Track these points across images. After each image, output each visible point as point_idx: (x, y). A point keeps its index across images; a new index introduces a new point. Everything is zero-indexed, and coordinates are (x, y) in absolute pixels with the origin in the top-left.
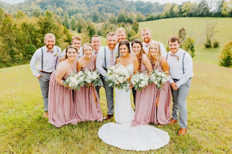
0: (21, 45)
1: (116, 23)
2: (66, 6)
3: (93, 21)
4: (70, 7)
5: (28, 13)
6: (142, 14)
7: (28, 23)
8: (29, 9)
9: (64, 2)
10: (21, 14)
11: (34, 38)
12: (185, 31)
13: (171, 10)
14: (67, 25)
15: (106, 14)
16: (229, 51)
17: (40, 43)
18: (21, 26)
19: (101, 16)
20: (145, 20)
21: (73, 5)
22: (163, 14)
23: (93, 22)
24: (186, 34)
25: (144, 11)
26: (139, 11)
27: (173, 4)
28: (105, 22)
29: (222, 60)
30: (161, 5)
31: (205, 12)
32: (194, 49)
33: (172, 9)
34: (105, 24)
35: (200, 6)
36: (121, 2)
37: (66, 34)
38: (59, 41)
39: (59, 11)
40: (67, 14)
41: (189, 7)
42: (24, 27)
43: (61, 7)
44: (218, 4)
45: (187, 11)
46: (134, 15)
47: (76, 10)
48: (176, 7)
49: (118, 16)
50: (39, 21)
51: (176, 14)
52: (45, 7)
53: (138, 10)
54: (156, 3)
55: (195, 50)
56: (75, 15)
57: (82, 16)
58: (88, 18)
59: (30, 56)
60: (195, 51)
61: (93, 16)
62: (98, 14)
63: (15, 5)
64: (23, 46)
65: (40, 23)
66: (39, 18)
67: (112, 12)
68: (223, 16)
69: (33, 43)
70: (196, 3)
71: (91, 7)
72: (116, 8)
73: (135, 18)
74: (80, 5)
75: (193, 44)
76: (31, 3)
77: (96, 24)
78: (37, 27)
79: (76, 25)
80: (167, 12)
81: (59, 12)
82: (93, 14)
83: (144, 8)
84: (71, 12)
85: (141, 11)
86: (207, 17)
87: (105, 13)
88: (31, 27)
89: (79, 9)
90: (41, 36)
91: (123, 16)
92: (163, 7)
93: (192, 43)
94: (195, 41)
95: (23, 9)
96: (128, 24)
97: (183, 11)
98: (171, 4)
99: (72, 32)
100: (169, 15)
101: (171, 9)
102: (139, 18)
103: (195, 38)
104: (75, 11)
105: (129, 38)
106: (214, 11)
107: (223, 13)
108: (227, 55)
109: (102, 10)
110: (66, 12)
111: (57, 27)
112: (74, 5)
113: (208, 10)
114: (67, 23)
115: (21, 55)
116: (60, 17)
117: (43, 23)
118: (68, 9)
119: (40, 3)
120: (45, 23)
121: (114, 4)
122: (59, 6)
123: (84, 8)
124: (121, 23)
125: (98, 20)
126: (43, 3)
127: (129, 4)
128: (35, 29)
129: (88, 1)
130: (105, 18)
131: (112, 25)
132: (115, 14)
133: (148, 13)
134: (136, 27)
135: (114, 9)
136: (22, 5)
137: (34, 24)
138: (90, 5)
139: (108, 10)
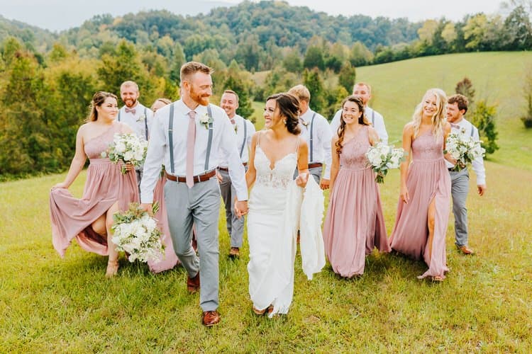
1: (300, 72)
2: (182, 33)
3: (246, 68)
4: (190, 35)
5: (90, 50)
6: (365, 47)
8: (93, 41)
9: (177, 23)
12: (470, 86)
13: (438, 35)
15: (276, 49)
19: (265, 54)
20: (372, 62)
21: (198, 30)
22: (417, 45)
23: (245, 70)
24: (475, 93)
26: (358, 39)
27: (441, 21)
28: (273, 69)
30: (412, 25)
31: (522, 39)
32: (495, 131)
33: (438, 33)
34: (275, 72)
35: (510, 24)
36: (315, 20)
39: (165, 45)
40: (182, 49)
41: (483, 27)
43: (169, 34)
45: (477, 38)
46: (346, 51)
47: (205, 41)
48: (450, 28)
49: (306, 54)
51: (449, 46)
53: (355, 39)
54: (400, 20)
55: (497, 134)
56: (203, 53)
57: (218, 55)
58: (232, 59)
60: (497, 136)
61: (246, 56)
62: (258, 49)
63: (62, 32)
67: (293, 45)
70: (500, 17)
71: (242, 34)
72: (301, 35)
73: (348, 57)
74: (214, 29)
75: (490, 118)
76: (100, 28)
77: (253, 73)
80: (426, 41)
81: (164, 47)
82: (245, 48)
83: (370, 32)
84: (193, 47)
85: (363, 41)
86: (528, 50)
87: (276, 46)
89: (213, 40)
91: (318, 53)
92: (417, 29)
93: (489, 115)
94: (496, 111)
95: (80, 42)
96: (330, 72)
98: (438, 20)
100: (433, 49)
101: (436, 34)
102: (359, 57)
103: (495, 104)
104: (203, 44)
105: (331, 107)
109: (267, 40)
110: (178, 48)
112: (201, 31)
113: (530, 33)
116: (165, 58)
117: (113, 73)
118: (185, 41)
119: (121, 26)
120: (117, 73)
121: (297, 24)
122: (165, 33)
123: (224, 35)
124: (310, 70)
125: (257, 64)
126: (126, 26)
127: (334, 25)
128: (91, 87)
129: (235, 20)
130: (275, 61)
131: (290, 76)
132: (301, 49)
133: (380, 45)
134: (348, 78)
135: (298, 37)
136: (79, 32)
138: (238, 28)
139: (283, 39)
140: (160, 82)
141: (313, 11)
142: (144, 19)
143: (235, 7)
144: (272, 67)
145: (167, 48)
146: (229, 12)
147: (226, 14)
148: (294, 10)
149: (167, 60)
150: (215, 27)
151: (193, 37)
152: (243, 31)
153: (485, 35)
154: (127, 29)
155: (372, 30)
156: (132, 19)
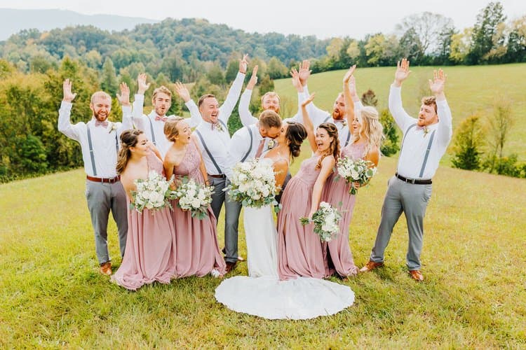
0: (6, 136)
1: (223, 84)
2: (108, 47)
3: (171, 80)
4: (116, 49)
5: (19, 63)
6: (280, 62)
7: (23, 87)
8: (20, 55)
9: (103, 38)
10: (5, 67)
11: (35, 120)
12: (374, 96)
13: (344, 52)
14: (111, 89)
15: (199, 63)
16: (470, 138)
17: (50, 131)
18: (7, 94)
19: (188, 67)
20: (286, 75)
21: (124, 45)
22: (326, 61)
23: (171, 82)
24: (378, 102)
25: (283, 56)
26: (273, 55)
27: (346, 40)
28: (198, 81)
29: (457, 156)
30: (320, 42)
31: (415, 56)
32: (396, 135)
33: (344, 50)
34: (200, 84)
35: (405, 43)
36: (233, 37)
39: (92, 58)
40: (112, 63)
41: (381, 46)
42: (12, 96)
43: (96, 49)
44: (441, 39)
45: (377, 55)
46: (263, 65)
47: (131, 55)
48: (354, 46)
49: (227, 67)
50: (47, 81)
51: (353, 62)
52: (60, 50)
53: (270, 54)
54: (310, 38)
55: (398, 137)
56: (129, 66)
57: (144, 68)
58: (159, 72)
59: (28, 163)
60: (398, 139)
61: (171, 69)
62: (181, 62)
64: (12, 139)
65: (49, 87)
66: (47, 74)
67: (214, 59)
68: (453, 63)
69: (36, 132)
70: (395, 37)
71: (166, 49)
72: (221, 50)
73: (266, 71)
74: (139, 44)
75: (392, 124)
76: (27, 42)
78: (42, 96)
80: (333, 57)
81: (91, 60)
82: (169, 62)
83: (283, 48)
84: (119, 60)
85: (278, 56)
86: (421, 65)
87: (198, 60)
88: (28, 95)
89: (139, 54)
90: (52, 116)
92: (325, 46)
93: (391, 121)
95: (8, 55)
97: (368, 55)
98: (343, 38)
100: (340, 64)
101: (342, 51)
102: (275, 70)
104: (129, 58)
106: (433, 53)
107: (452, 56)
108: (465, 146)
109: (190, 54)
110: (108, 61)
113: (421, 51)
114: (112, 84)
115: (6, 160)
117: (58, 86)
118: (113, 55)
119: (49, 41)
121: (217, 40)
122: (93, 47)
123: (150, 50)
125: (182, 77)
126: (54, 41)
127: (251, 42)
128: (38, 100)
129: (159, 35)
130: (198, 73)
131: (215, 88)
132: (221, 63)
133: (292, 60)
135: (218, 52)
136: (6, 47)
137: (38, 90)
138: (162, 43)
139: (204, 53)
141: (231, 29)
142: (71, 34)
143: (159, 24)
144: (196, 79)
145: (93, 62)
146: (153, 29)
147: (150, 30)
148: (213, 27)
150: (140, 42)
151: (119, 51)
152: (167, 46)
153: (384, 53)
154: (54, 44)
155: (285, 47)
156: (59, 34)
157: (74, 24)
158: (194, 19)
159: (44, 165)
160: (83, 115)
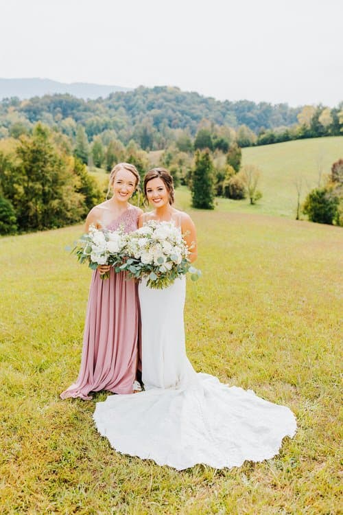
1: (191, 152)
2: (84, 115)
3: (142, 147)
4: (91, 116)
6: (250, 130)
8: (2, 122)
9: (79, 105)
11: (8, 183)
13: (316, 120)
14: (83, 155)
15: (169, 130)
19: (159, 135)
21: (98, 112)
22: (297, 129)
23: (141, 149)
26: (243, 122)
27: (318, 107)
28: (167, 148)
30: (292, 110)
33: (316, 117)
34: (169, 151)
36: (204, 104)
37: (79, 175)
38: (62, 190)
39: (68, 126)
40: (84, 129)
43: (71, 116)
46: (232, 132)
47: (104, 123)
48: (326, 114)
49: (196, 135)
50: (19, 146)
51: (325, 130)
52: (39, 117)
53: (240, 122)
54: (281, 106)
56: (102, 134)
57: (116, 136)
58: (130, 139)
61: (141, 137)
62: (152, 130)
65: (21, 152)
66: (20, 140)
67: (184, 127)
69: (7, 196)
71: (138, 117)
72: (192, 118)
73: (234, 139)
74: (112, 112)
76: (8, 110)
77: (148, 152)
78: (15, 160)
79: (103, 155)
80: (305, 125)
81: (67, 128)
82: (142, 132)
83: (254, 116)
84: (93, 128)
85: (248, 123)
87: (168, 128)
88: (1, 159)
89: (112, 121)
90: (24, 180)
91: (207, 134)
92: (297, 114)
96: (219, 152)
97: (340, 123)
98: (316, 106)
99: (95, 171)
100: (311, 132)
101: (313, 119)
102: (244, 138)
104: (102, 125)
105: (220, 183)
109: (161, 122)
110: (80, 129)
111: (60, 161)
112: (101, 113)
114: (85, 151)
116: (69, 138)
117: (29, 151)
118: (86, 122)
119: (28, 108)
120: (33, 151)
121: (188, 108)
122: (68, 114)
123: (122, 117)
124: (201, 151)
125: (152, 144)
126: (32, 108)
127: (221, 109)
128: (10, 164)
129: (131, 103)
130: (168, 141)
131: (183, 155)
132: (191, 131)
133: (263, 128)
134: (235, 158)
135: (188, 120)
137: (10, 155)
138: (134, 111)
139: (174, 121)
140: (70, 160)
141: (203, 96)
142: (49, 102)
143: (130, 92)
144: (166, 146)
145: (70, 129)
146: (126, 97)
147: (123, 98)
148: (186, 95)
149: (71, 140)
150: (113, 110)
151: (93, 118)
152: (139, 114)
154: (33, 111)
155: (256, 114)
156: (37, 102)
157: (52, 92)
158: (166, 87)
159: (15, 227)
160: (51, 180)
